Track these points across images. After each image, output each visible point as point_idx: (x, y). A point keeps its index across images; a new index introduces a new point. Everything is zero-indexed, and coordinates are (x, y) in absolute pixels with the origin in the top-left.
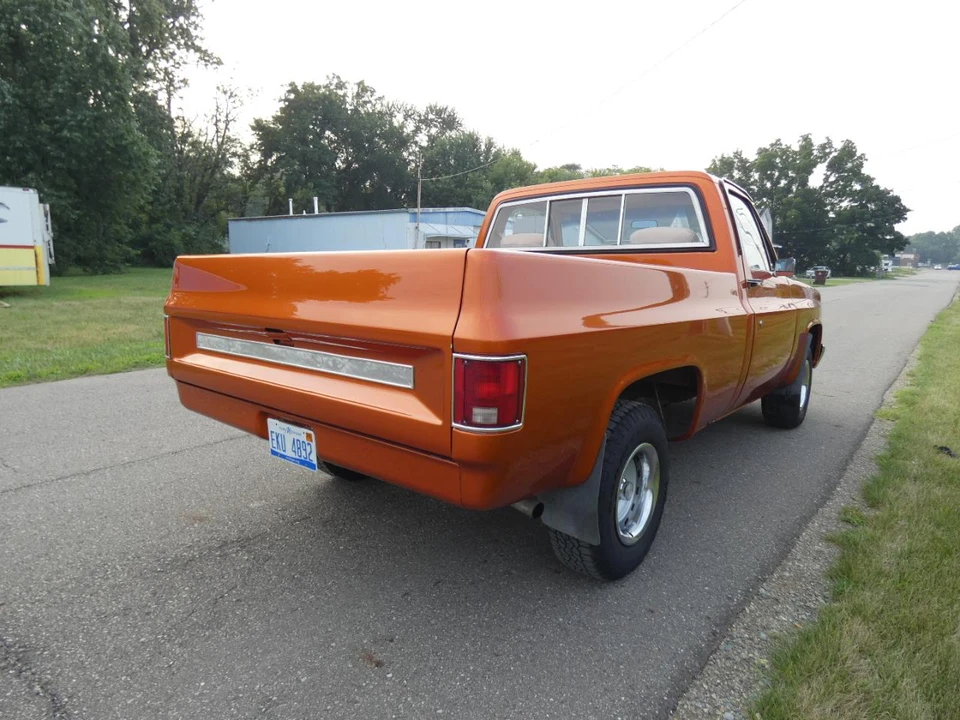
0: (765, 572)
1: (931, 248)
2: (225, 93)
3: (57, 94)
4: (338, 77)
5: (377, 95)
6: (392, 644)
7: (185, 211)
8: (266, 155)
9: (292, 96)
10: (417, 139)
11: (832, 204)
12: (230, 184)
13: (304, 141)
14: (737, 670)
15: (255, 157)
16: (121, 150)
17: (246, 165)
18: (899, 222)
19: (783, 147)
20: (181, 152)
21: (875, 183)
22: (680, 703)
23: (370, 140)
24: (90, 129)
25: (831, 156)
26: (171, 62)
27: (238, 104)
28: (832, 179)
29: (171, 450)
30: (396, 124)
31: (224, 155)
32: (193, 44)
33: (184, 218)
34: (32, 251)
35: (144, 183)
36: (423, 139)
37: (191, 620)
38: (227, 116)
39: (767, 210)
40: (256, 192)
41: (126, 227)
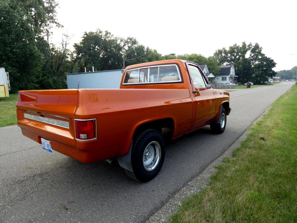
0: (192, 178)
1: (285, 75)
2: (65, 36)
3: (12, 38)
4: (100, 30)
5: (111, 34)
6: (73, 203)
7: (53, 72)
8: (78, 54)
9: (85, 36)
10: (124, 47)
11: (253, 63)
12: (67, 63)
13: (90, 50)
14: (172, 207)
15: (75, 55)
16: (32, 54)
17: (72, 57)
18: (273, 67)
19: (237, 46)
20: (52, 54)
21: (265, 56)
22: (151, 217)
23: (110, 49)
24: (22, 49)
25: (252, 48)
26: (48, 27)
27: (69, 39)
28: (252, 55)
29: (29, 147)
30: (118, 43)
31: (65, 55)
32: (54, 21)
33: (53, 74)
34: (3, 86)
35: (39, 64)
36: (126, 48)
37: (17, 198)
38: (66, 43)
39: (233, 66)
40: (75, 66)
41: (34, 78)
